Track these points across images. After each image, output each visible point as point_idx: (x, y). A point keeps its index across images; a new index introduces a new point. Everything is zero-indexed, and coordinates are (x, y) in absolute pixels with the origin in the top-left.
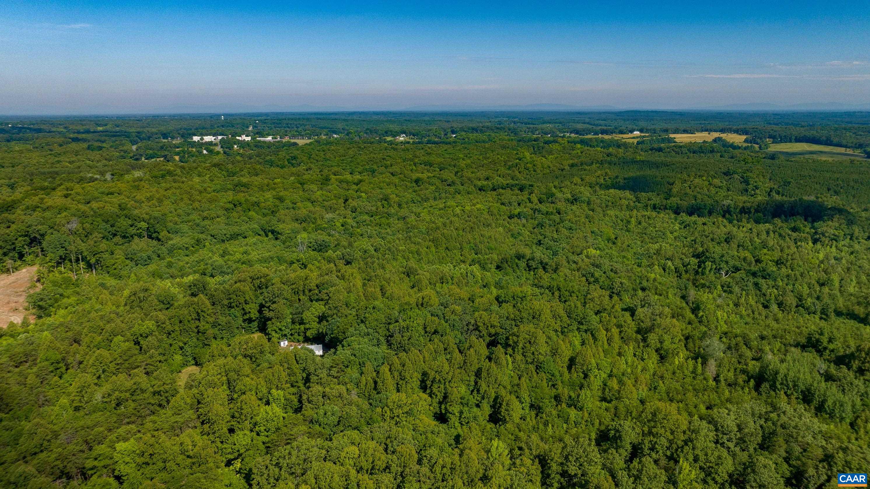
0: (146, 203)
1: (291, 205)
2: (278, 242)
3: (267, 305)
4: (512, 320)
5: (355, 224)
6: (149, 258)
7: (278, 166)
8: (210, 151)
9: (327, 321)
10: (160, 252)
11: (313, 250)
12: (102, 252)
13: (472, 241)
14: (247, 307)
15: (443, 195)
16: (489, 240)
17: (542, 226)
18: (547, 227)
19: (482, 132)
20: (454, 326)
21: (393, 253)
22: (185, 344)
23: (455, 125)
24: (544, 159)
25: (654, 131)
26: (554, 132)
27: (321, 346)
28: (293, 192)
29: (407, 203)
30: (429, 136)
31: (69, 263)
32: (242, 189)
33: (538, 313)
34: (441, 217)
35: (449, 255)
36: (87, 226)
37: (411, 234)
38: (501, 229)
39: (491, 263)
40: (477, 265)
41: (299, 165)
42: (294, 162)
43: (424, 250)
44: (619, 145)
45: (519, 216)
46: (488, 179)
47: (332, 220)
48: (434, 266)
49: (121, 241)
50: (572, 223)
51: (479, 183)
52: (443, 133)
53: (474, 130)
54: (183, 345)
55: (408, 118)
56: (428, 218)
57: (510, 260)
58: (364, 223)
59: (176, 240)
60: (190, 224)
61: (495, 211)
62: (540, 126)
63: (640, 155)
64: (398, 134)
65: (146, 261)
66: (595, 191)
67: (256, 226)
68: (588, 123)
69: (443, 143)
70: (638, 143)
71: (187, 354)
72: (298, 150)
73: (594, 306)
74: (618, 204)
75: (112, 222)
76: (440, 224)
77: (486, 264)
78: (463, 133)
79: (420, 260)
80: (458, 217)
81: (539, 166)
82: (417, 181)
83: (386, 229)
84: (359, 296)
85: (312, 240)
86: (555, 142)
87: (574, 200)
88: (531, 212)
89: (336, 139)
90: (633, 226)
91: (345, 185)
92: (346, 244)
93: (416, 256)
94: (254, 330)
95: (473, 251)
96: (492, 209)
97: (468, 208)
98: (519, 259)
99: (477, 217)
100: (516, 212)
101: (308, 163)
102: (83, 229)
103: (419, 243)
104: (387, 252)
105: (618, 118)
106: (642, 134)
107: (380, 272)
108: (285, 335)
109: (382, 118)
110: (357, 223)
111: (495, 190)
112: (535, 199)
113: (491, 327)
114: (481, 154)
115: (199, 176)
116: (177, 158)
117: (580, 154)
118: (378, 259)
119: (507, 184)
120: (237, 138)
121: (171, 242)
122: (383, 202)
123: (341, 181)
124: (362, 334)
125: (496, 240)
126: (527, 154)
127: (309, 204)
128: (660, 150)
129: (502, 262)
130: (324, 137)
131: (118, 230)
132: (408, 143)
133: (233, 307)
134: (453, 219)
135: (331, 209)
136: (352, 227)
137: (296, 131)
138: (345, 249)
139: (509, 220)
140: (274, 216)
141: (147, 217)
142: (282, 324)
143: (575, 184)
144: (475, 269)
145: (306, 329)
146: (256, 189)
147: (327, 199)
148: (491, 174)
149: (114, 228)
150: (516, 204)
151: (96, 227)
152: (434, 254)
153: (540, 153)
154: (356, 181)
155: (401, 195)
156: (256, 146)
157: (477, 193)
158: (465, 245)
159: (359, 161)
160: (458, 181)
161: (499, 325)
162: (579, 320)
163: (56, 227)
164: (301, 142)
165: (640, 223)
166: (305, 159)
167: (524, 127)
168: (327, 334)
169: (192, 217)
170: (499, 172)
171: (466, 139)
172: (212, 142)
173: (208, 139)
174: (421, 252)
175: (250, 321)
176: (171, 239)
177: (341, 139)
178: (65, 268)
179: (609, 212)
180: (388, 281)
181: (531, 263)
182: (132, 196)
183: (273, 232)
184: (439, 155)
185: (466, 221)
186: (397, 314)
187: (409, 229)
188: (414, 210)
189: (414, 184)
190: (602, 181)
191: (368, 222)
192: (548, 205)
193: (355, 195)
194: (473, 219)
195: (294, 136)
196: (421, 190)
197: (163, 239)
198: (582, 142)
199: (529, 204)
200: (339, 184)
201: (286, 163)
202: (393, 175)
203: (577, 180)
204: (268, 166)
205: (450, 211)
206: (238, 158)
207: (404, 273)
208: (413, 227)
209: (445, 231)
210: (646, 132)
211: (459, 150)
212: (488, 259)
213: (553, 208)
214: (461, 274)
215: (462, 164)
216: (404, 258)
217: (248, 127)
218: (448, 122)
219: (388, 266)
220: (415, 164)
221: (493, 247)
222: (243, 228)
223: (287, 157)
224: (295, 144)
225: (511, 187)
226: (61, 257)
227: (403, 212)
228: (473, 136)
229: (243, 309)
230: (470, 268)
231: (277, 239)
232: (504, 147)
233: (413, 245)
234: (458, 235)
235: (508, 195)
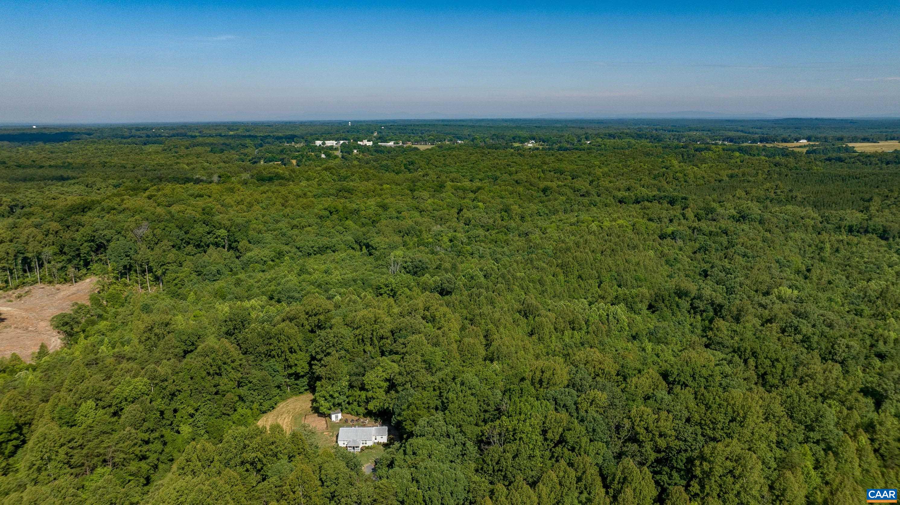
0: (234, 207)
1: (395, 214)
2: (371, 259)
3: (318, 357)
4: (697, 424)
5: (465, 240)
6: (218, 272)
7: (394, 171)
8: (328, 155)
9: (397, 392)
10: (232, 265)
11: (407, 272)
12: (169, 263)
13: (614, 268)
14: (292, 359)
15: (576, 207)
16: (636, 268)
17: (706, 250)
18: (713, 252)
19: (620, 137)
20: (594, 430)
21: (508, 282)
22: (196, 410)
23: (590, 132)
24: (696, 168)
25: (826, 139)
26: (703, 139)
27: (386, 428)
28: (402, 200)
29: (531, 215)
30: (560, 142)
31: (135, 274)
32: (346, 194)
33: (741, 413)
34: (573, 235)
35: (583, 286)
36: (158, 231)
37: (533, 255)
38: (651, 253)
39: (641, 301)
40: (622, 305)
41: (416, 170)
42: (411, 167)
43: (548, 279)
44: (785, 153)
45: (673, 235)
46: (629, 189)
47: (440, 233)
48: (562, 303)
49: (195, 250)
50: (746, 248)
51: (620, 194)
52: (576, 140)
53: (611, 136)
54: (193, 412)
55: (538, 125)
56: (556, 235)
57: (668, 298)
58: (477, 239)
59: (255, 252)
60: (275, 233)
61: (643, 229)
62: (686, 133)
63: (817, 166)
64: (527, 140)
65: (214, 276)
66: (766, 207)
67: (350, 238)
68: (742, 131)
69: (577, 149)
70: (808, 152)
71: (199, 424)
72: (417, 155)
73: (815, 388)
74: (801, 224)
75: (187, 228)
76: (571, 244)
77: (635, 303)
78: (599, 140)
79: (543, 292)
80: (595, 235)
81: (692, 176)
82: (544, 191)
83: (503, 247)
84: (450, 352)
85: (407, 259)
86: (708, 149)
87: (742, 217)
88: (689, 232)
89: (460, 144)
90: (827, 255)
91: (461, 193)
92: (448, 265)
93: (538, 286)
94: (302, 389)
95: (614, 282)
96: (637, 226)
97: (607, 224)
98: (680, 297)
99: (619, 237)
100: (670, 229)
101: (426, 169)
102: (154, 235)
103: (543, 269)
104: (500, 279)
105: (776, 125)
106: (811, 143)
107: (487, 309)
108: (339, 404)
109: (511, 124)
110: (469, 238)
111: (638, 202)
112: (690, 214)
113: (661, 436)
114: (621, 161)
115: (308, 180)
116: (294, 162)
117: (739, 163)
118: (487, 289)
119: (654, 196)
120: (359, 143)
121: (249, 254)
122: (503, 213)
123: (457, 189)
124: (438, 434)
125: (646, 268)
126: (675, 162)
127: (417, 214)
128: (840, 160)
129: (656, 301)
130: (447, 143)
131: (192, 237)
132: (537, 149)
133: (274, 357)
134: (588, 237)
135: (442, 220)
136: (462, 243)
137: (421, 137)
138: (447, 273)
139: (660, 241)
140: (374, 226)
141: (228, 223)
142: (335, 388)
143: (739, 198)
144: (619, 310)
145: (368, 400)
146: (360, 195)
147: (438, 208)
148: (633, 185)
149: (188, 236)
150: (666, 220)
151: (167, 233)
152: (563, 284)
153: (690, 161)
154: (474, 188)
155: (525, 205)
156: (376, 151)
157: (616, 206)
158: (604, 272)
159: (481, 167)
160: (593, 192)
161: (674, 433)
162: (809, 423)
163: (123, 232)
164: (422, 147)
165: (837, 250)
166: (422, 164)
167: (668, 135)
168: (394, 413)
169: (280, 225)
170: (642, 182)
171: (603, 146)
172: (333, 146)
173: (329, 143)
174: (545, 281)
175: (297, 376)
176: (250, 250)
177: (465, 145)
178: (130, 280)
179: (792, 234)
180: (497, 324)
181: (697, 303)
182: (222, 199)
183: (368, 246)
184: (572, 162)
185: (606, 241)
186: (499, 395)
187: (531, 248)
188: (539, 224)
189: (542, 194)
190: (773, 195)
191: (481, 238)
192: (709, 223)
193: (471, 204)
194: (614, 239)
195: (417, 142)
196: (549, 200)
197: (242, 250)
198: (740, 150)
199: (683, 221)
200: (455, 192)
201: (403, 168)
202: (518, 183)
203: (740, 192)
204: (383, 171)
205: (584, 227)
206: (356, 162)
207: (520, 312)
208: (537, 246)
209: (578, 254)
210: (814, 141)
211: (595, 157)
212: (637, 296)
213: (716, 226)
214: (600, 316)
215: (598, 172)
216: (523, 289)
217: (372, 133)
218: (582, 128)
219: (498, 299)
220: (543, 172)
221: (642, 277)
222: (334, 241)
223: (405, 162)
224: (417, 149)
225: (659, 200)
226: (125, 267)
227: (526, 226)
228: (610, 142)
229: (286, 360)
230: (612, 308)
231: (371, 254)
232: (647, 154)
233: (535, 271)
234: (594, 259)
235: (655, 208)
